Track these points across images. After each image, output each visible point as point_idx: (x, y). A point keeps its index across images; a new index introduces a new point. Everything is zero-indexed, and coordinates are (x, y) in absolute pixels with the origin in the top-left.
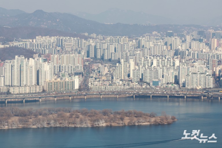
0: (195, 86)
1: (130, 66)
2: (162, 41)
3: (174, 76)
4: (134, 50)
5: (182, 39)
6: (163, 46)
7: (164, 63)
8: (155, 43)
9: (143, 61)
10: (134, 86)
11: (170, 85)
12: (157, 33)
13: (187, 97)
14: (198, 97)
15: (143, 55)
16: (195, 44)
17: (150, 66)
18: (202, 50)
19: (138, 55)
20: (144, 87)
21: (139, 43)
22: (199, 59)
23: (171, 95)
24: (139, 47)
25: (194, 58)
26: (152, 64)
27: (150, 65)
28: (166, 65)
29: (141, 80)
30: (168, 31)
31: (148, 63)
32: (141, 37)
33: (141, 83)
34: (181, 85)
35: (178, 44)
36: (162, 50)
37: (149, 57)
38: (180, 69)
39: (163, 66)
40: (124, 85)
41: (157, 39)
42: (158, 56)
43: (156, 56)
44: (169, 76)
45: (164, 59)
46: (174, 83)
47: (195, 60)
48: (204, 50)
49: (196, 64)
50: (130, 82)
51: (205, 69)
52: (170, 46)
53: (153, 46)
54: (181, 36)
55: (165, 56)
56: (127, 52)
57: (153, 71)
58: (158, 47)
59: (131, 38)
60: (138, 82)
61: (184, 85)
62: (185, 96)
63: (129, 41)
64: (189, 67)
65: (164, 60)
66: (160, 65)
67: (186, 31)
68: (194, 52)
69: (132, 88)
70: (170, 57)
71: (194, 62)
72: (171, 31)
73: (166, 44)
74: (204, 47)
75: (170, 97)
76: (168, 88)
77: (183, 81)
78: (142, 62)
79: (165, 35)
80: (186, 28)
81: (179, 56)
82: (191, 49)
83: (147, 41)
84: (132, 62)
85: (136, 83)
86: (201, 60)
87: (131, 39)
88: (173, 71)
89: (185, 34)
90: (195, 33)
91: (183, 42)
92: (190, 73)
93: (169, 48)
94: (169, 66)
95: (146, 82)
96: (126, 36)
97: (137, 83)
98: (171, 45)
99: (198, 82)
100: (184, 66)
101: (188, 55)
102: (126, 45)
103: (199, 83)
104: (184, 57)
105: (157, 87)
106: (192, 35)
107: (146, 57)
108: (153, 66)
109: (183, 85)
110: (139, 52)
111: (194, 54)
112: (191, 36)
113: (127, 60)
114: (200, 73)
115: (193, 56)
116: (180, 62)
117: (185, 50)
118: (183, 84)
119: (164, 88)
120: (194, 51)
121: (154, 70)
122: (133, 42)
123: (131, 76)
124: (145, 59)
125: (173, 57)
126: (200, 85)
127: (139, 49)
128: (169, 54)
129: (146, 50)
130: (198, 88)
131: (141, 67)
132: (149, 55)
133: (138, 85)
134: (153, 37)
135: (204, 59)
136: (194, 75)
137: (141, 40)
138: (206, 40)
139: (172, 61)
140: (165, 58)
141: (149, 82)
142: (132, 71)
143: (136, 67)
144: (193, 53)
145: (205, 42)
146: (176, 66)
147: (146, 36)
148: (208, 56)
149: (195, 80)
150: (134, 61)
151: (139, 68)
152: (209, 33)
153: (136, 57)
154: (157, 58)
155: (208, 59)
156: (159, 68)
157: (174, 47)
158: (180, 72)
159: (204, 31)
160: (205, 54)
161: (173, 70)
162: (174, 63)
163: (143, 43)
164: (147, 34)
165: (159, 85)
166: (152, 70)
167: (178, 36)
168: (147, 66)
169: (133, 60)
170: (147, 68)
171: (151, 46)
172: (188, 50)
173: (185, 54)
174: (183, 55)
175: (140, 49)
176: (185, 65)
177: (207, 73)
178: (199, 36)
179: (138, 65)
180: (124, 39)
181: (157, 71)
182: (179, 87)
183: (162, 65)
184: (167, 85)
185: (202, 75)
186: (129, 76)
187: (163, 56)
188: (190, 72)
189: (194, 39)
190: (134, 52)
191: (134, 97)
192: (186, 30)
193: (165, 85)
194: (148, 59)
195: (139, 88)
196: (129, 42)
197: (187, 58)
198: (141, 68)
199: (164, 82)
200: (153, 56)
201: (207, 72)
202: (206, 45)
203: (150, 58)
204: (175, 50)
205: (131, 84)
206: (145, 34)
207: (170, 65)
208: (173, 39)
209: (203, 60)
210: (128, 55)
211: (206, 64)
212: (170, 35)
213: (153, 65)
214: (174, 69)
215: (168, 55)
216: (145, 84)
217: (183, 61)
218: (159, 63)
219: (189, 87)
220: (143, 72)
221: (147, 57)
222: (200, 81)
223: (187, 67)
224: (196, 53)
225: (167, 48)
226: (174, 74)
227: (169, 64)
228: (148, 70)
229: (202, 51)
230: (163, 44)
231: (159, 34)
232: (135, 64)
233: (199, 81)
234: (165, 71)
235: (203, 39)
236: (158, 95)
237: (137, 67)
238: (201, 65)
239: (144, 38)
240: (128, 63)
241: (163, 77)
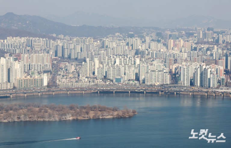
0: (153, 83)
1: (95, 64)
2: (124, 42)
5: (142, 40)
6: (124, 46)
7: (126, 62)
8: (118, 43)
9: (106, 59)
10: (99, 83)
11: (131, 82)
12: (119, 34)
13: (146, 93)
14: (157, 92)
15: (107, 55)
16: (153, 45)
18: (160, 50)
19: (102, 54)
20: (107, 83)
21: (103, 43)
22: (157, 58)
23: (132, 91)
24: (103, 47)
25: (153, 57)
26: (115, 62)
27: (113, 63)
28: (128, 63)
29: (105, 77)
30: (130, 33)
31: (111, 61)
32: (105, 38)
33: (105, 80)
34: (141, 82)
35: (138, 45)
36: (125, 50)
37: (112, 56)
38: (141, 67)
39: (125, 65)
40: (90, 82)
41: (119, 40)
42: (120, 55)
43: (119, 56)
44: (131, 73)
45: (126, 58)
46: (135, 80)
48: (162, 50)
49: (154, 62)
50: (95, 79)
51: (162, 67)
52: (131, 47)
53: (116, 46)
54: (142, 37)
55: (127, 55)
56: (92, 52)
58: (120, 47)
59: (96, 39)
60: (102, 79)
61: (144, 81)
63: (94, 41)
64: (148, 65)
65: (126, 59)
66: (122, 63)
69: (96, 85)
70: (131, 56)
71: (153, 60)
72: (132, 33)
73: (128, 44)
74: (162, 48)
75: (131, 92)
76: (130, 84)
77: (143, 78)
78: (106, 61)
79: (127, 36)
80: (146, 30)
81: (140, 55)
82: (150, 49)
83: (111, 42)
84: (97, 61)
86: (159, 59)
87: (96, 40)
88: (134, 69)
89: (145, 36)
90: (154, 35)
91: (143, 42)
92: (149, 71)
93: (131, 48)
94: (130, 64)
95: (109, 79)
96: (91, 37)
97: (101, 80)
98: (132, 45)
101: (147, 55)
102: (91, 45)
104: (144, 56)
105: (119, 84)
106: (151, 37)
108: (116, 65)
110: (103, 52)
112: (150, 38)
113: (92, 59)
114: (158, 71)
115: (152, 55)
116: (140, 60)
117: (144, 50)
119: (126, 84)
120: (153, 51)
122: (97, 42)
123: (96, 73)
124: (108, 58)
125: (134, 57)
126: (158, 81)
127: (103, 49)
129: (110, 50)
130: (156, 84)
131: (105, 65)
132: (112, 54)
133: (103, 82)
134: (116, 38)
136: (153, 73)
137: (105, 41)
138: (163, 40)
139: (133, 60)
140: (127, 57)
141: (112, 79)
142: (97, 69)
144: (152, 52)
145: (163, 42)
146: (137, 64)
147: (110, 37)
148: (165, 55)
149: (154, 77)
150: (98, 60)
151: (103, 66)
152: (166, 34)
153: (100, 56)
154: (119, 58)
155: (165, 58)
156: (122, 66)
157: (135, 47)
158: (141, 70)
159: (162, 33)
162: (135, 61)
163: (107, 43)
164: (110, 35)
165: (122, 82)
166: (115, 68)
167: (138, 37)
168: (110, 65)
169: (97, 59)
171: (114, 46)
172: (147, 50)
173: (145, 53)
174: (143, 54)
176: (144, 64)
177: (165, 71)
178: (157, 37)
179: (102, 63)
180: (89, 40)
181: (119, 69)
184: (128, 82)
185: (160, 73)
186: (94, 73)
187: (125, 55)
188: (149, 70)
189: (153, 40)
190: (98, 51)
191: (99, 93)
192: (145, 32)
193: (126, 82)
194: (112, 58)
195: (103, 85)
197: (147, 57)
198: (105, 66)
199: (126, 79)
200: (116, 55)
201: (164, 70)
202: (163, 45)
203: (113, 57)
204: (136, 50)
205: (96, 81)
207: (131, 64)
208: (134, 39)
209: (161, 59)
210: (93, 54)
211: (163, 62)
212: (132, 36)
214: (135, 67)
215: (130, 54)
216: (109, 81)
217: (143, 60)
218: (121, 62)
219: (148, 84)
220: (107, 70)
221: (110, 57)
224: (155, 52)
225: (129, 48)
226: (135, 72)
227: (130, 62)
228: (111, 68)
229: (160, 51)
230: (124, 44)
231: (121, 35)
232: (100, 62)
233: (157, 78)
234: (127, 68)
235: (160, 40)
236: (120, 91)
237: (101, 66)
238: (159, 63)
239: (108, 39)
240: (93, 62)
241: (125, 75)
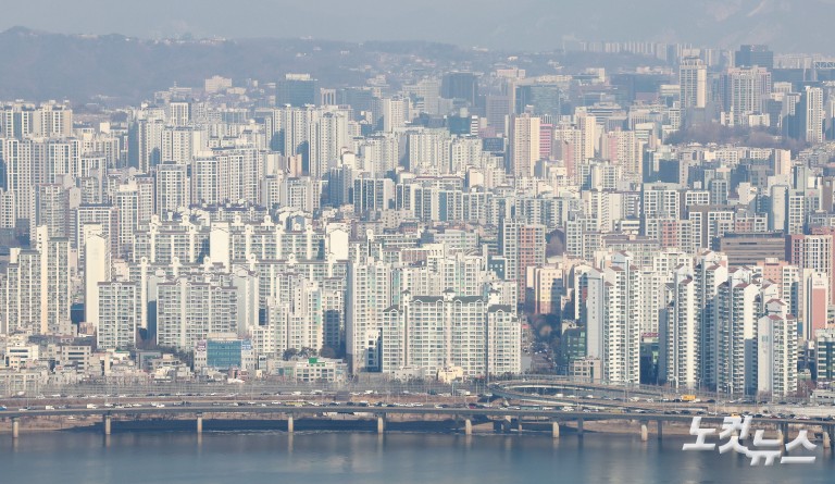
0: (429, 367)
1: (82, 261)
2: (254, 126)
3: (320, 313)
4: (104, 177)
5: (364, 118)
6: (260, 156)
7: (271, 248)
8: (221, 136)
9: (153, 233)
10: (108, 372)
11: (301, 365)
12: (228, 82)
13: (389, 426)
14: (449, 422)
15: (158, 204)
16: (427, 146)
17: (192, 260)
18: (467, 175)
19: (127, 200)
20: (160, 373)
21: (133, 138)
22: (451, 226)
23: (308, 415)
24: (131, 160)
25: (427, 219)
26: (205, 248)
27: (192, 255)
28: (278, 256)
29: (146, 336)
30: (288, 76)
31: (183, 244)
32: (144, 106)
33: (143, 354)
34: (359, 363)
35: (340, 146)
36: (260, 176)
37: (185, 212)
38: (355, 276)
39: (263, 263)
40: (53, 364)
41: (228, 119)
42: (235, 207)
43: (228, 210)
44: (298, 314)
45: (268, 222)
46: (324, 353)
47: (431, 231)
48: (476, 179)
49: (434, 250)
50: (87, 350)
51: (481, 277)
52: (300, 156)
53: (210, 154)
54: (359, 102)
55: (276, 206)
56: (66, 186)
57: (210, 291)
58: (235, 159)
59: (88, 110)
60: (129, 347)
61: (376, 360)
62: (380, 421)
63: (75, 126)
64: (401, 263)
65: (269, 232)
66: (248, 255)
67: (382, 77)
68: (423, 186)
69: (95, 383)
70: (302, 214)
71: (427, 238)
72: (305, 77)
73: (278, 143)
74: (477, 163)
75: (299, 425)
76: (291, 378)
77: (371, 343)
78: (152, 242)
79: (273, 97)
80: (382, 60)
81: (349, 208)
82: (407, 170)
83: (179, 129)
84: (95, 243)
85: (116, 355)
86: (463, 228)
87: (87, 117)
88: (315, 288)
89: (377, 94)
90: (428, 87)
91: (367, 131)
92: (406, 298)
93: (296, 163)
94: (292, 261)
95: (172, 351)
96: (59, 100)
97: (121, 356)
98: (304, 149)
99: (449, 344)
100: (371, 260)
101: (392, 205)
102: (59, 148)
103: (449, 348)
104: (373, 214)
105: (229, 376)
106: (416, 99)
107: (170, 215)
108: (208, 263)
109: (371, 363)
110: (132, 187)
111: (423, 198)
112: (411, 105)
113: (67, 232)
114: (454, 299)
115: (418, 208)
116: (353, 238)
117: (377, 176)
118: (371, 356)
119: (268, 379)
120: (427, 181)
121: (213, 284)
122: (98, 132)
123: (92, 315)
124: (166, 223)
125: (317, 216)
126: (457, 360)
127: (132, 171)
128: (297, 201)
129: (171, 175)
130: (447, 378)
131: (144, 266)
132: (187, 203)
133: (131, 363)
134: (208, 107)
135: (476, 224)
136: (427, 310)
137: (144, 121)
138: (484, 122)
139: (310, 233)
140: (275, 219)
141: (187, 350)
142: (97, 289)
143: (116, 266)
144: (418, 192)
145: (481, 133)
146: (331, 260)
147: (171, 101)
148: (495, 206)
149: (430, 336)
150: (104, 235)
151: (136, 273)
152: (500, 87)
153: (114, 214)
154: (231, 221)
155: (495, 222)
156: (244, 273)
157: (321, 162)
158: (355, 295)
159: (475, 77)
160: (481, 198)
161: (316, 284)
162: (322, 244)
163: (153, 137)
164: (175, 90)
165: (244, 362)
166: (207, 280)
167: (339, 102)
168: (176, 264)
169: (98, 229)
170: (175, 272)
171: (200, 155)
172: (393, 175)
173: (380, 196)
174: (368, 203)
175: (140, 172)
176: (377, 259)
177: (494, 300)
178: (452, 100)
179: (126, 257)
180: (49, 116)
181: (231, 287)
182: (351, 370)
183: (259, 258)
184: (283, 364)
185: (467, 309)
186: (78, 315)
187: (261, 208)
188: (407, 292)
189: (424, 120)
190: (105, 186)
191: (108, 429)
192: (381, 73)
193: (273, 366)
194: (185, 222)
195: (137, 382)
196: (79, 130)
197: (390, 218)
198: (144, 272)
199: (268, 348)
200: (211, 209)
201: (492, 291)
202: (484, 149)
203: (193, 219)
204: (328, 176)
205: (92, 361)
206: (167, 90)
207: (301, 258)
208: (315, 115)
209: (471, 227)
210: (75, 202)
211: (485, 248)
212: (302, 97)
213: (209, 255)
214: (320, 275)
215: (291, 203)
216: (167, 357)
217: (371, 236)
218: (241, 247)
219: (401, 374)
220: (155, 297)
221: (177, 216)
222: (457, 337)
223: (389, 265)
224: (436, 190)
225: (284, 164)
226: (323, 306)
227: (294, 248)
228: (184, 281)
229: (466, 182)
230: (260, 142)
231: (240, 91)
232: (114, 250)
233: (449, 340)
234: (275, 285)
235: (468, 120)
236: (238, 415)
237: (123, 269)
238: (460, 255)
239: (159, 114)
240: (74, 246)
241: (263, 321)
